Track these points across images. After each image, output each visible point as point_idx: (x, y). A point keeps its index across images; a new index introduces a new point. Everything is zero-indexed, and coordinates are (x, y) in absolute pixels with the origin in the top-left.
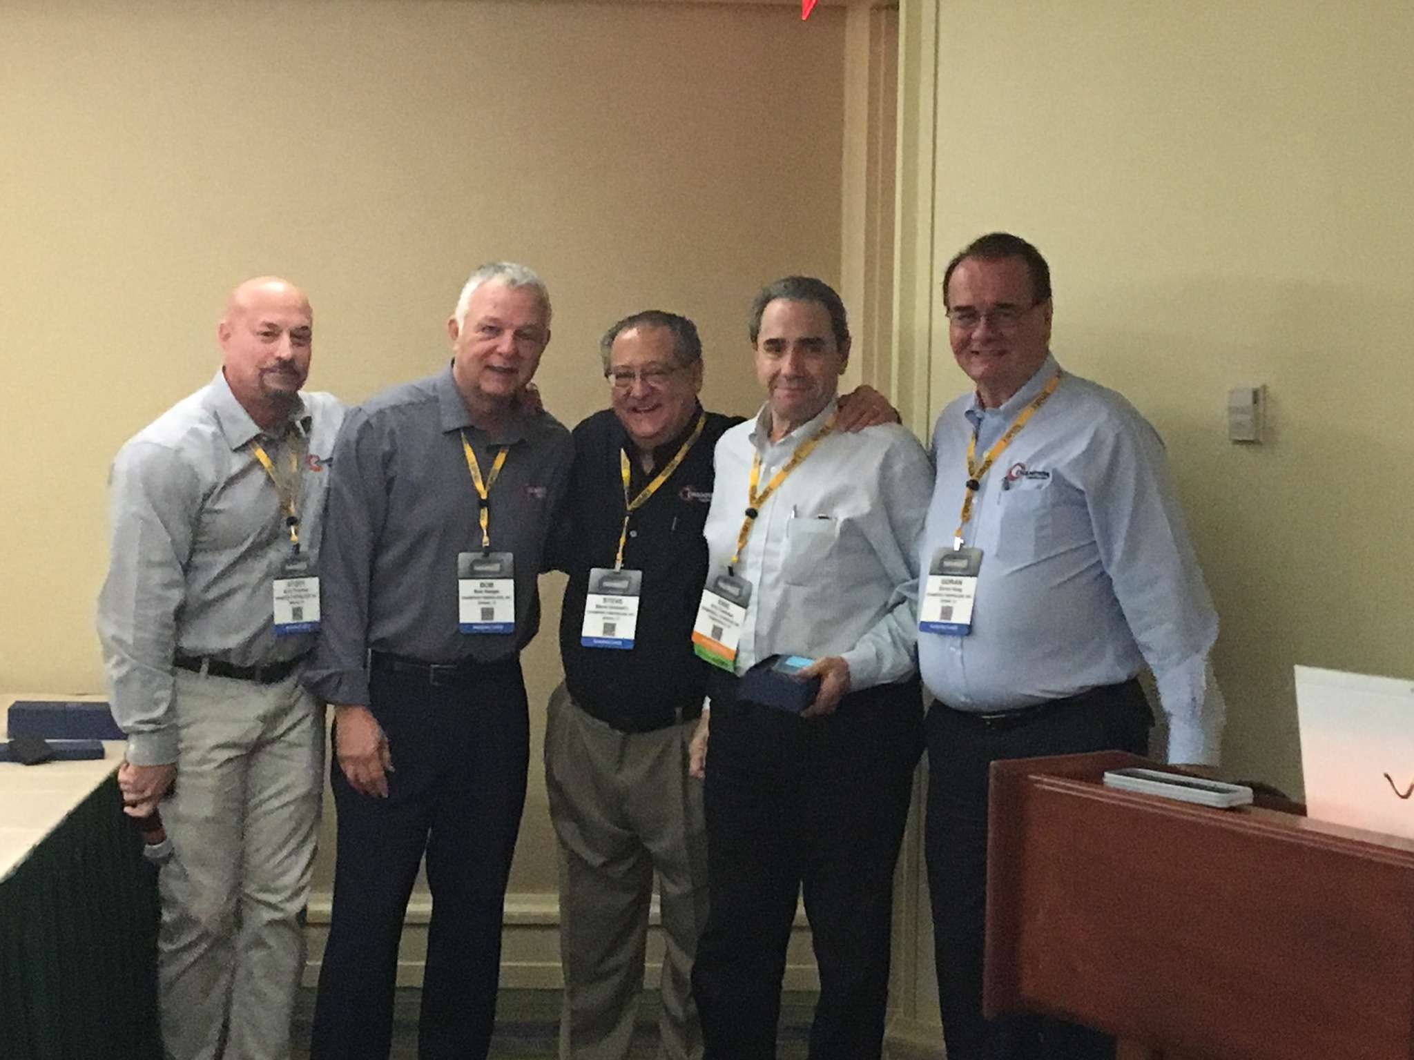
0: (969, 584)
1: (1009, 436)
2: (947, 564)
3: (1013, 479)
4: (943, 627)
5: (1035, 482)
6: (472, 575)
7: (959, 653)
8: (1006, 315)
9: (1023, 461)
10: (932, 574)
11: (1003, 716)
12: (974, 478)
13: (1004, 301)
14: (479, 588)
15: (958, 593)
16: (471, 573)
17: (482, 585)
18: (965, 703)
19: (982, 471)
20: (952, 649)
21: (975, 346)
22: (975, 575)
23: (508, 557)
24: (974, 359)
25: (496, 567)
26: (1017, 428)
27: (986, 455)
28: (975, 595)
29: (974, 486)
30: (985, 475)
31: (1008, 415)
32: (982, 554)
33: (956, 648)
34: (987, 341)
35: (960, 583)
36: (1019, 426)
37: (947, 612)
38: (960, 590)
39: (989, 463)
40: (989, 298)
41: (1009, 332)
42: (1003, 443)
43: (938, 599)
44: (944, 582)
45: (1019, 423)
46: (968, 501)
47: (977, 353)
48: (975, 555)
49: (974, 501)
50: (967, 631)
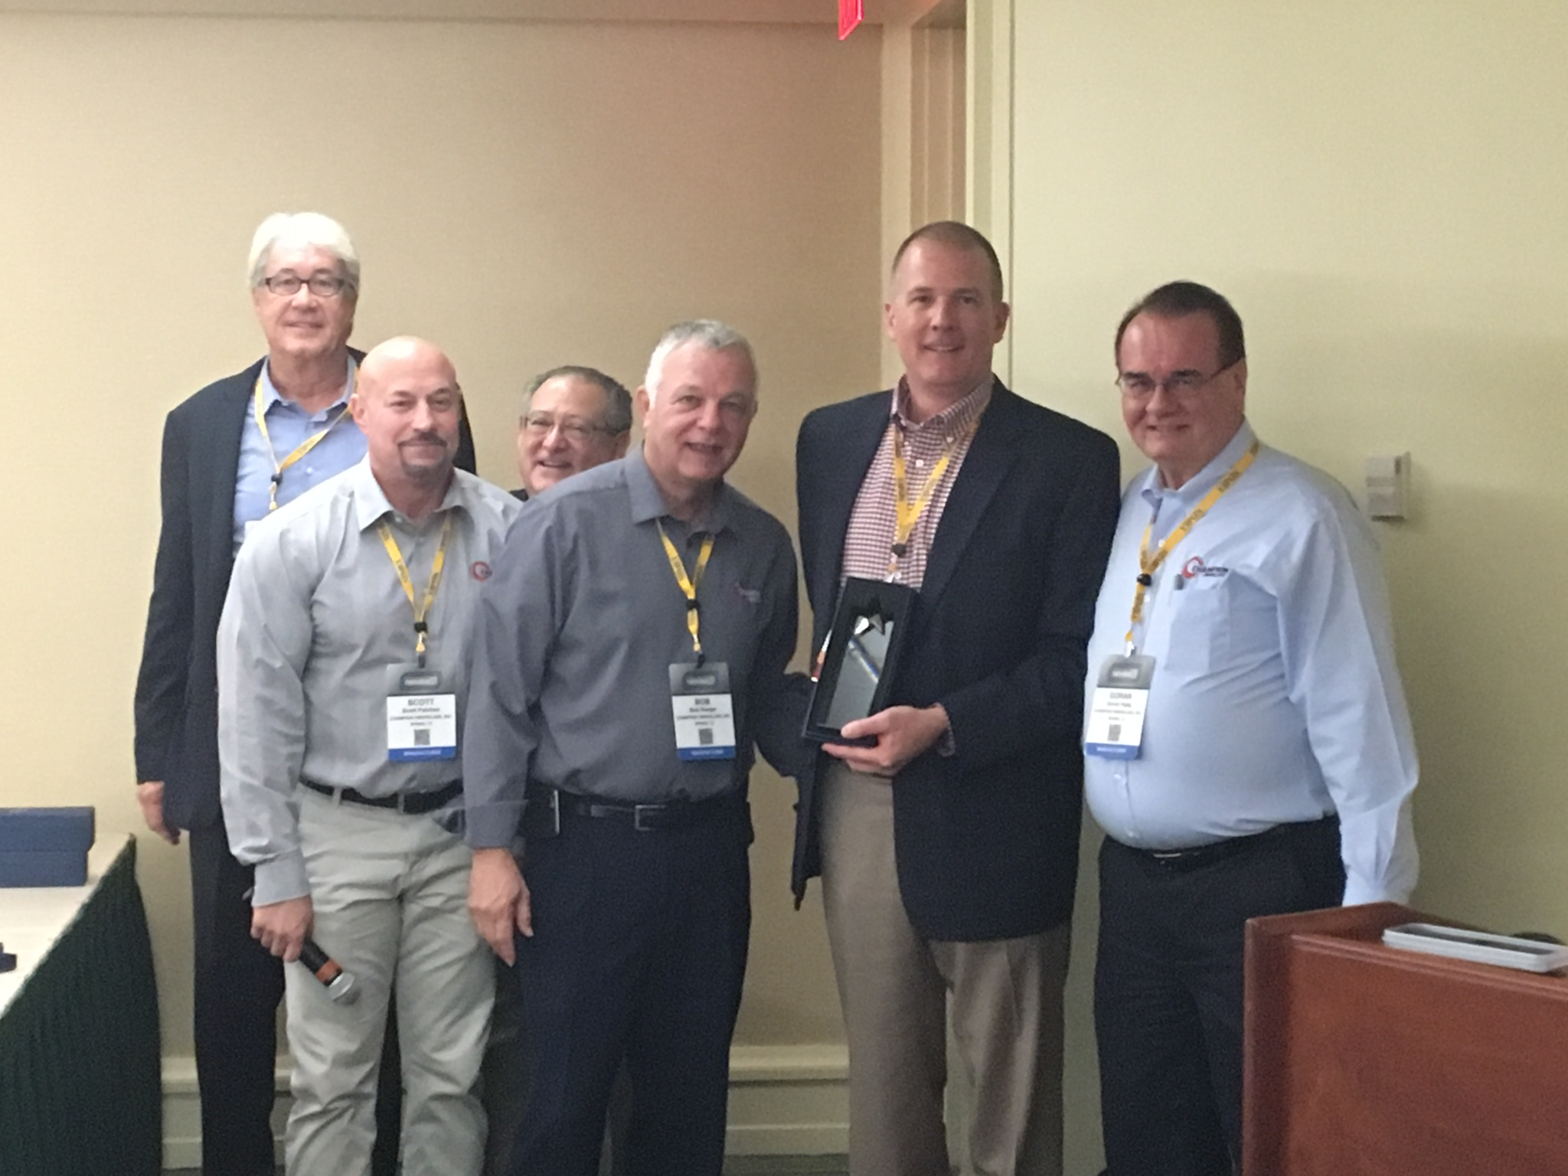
0: (1139, 697)
1: (1188, 523)
2: (1116, 674)
3: (1189, 576)
4: (1110, 750)
5: (1212, 580)
6: (686, 690)
7: (1124, 781)
8: (1186, 382)
9: (1201, 555)
10: (1100, 686)
11: (1178, 855)
12: (1146, 572)
13: (1186, 366)
14: (694, 706)
15: (1127, 709)
16: (685, 689)
17: (697, 702)
18: (1134, 839)
19: (1155, 564)
20: (1118, 776)
21: (1151, 420)
22: (1146, 686)
23: (722, 668)
24: (1151, 434)
25: (709, 681)
26: (1199, 514)
27: (1161, 544)
28: (1146, 710)
29: (1146, 581)
30: (1158, 569)
31: (1189, 498)
32: (1154, 662)
33: (1121, 774)
34: (1162, 415)
35: (1129, 696)
36: (1199, 511)
37: (1115, 731)
38: (1129, 705)
39: (1164, 554)
40: (1165, 364)
41: (1189, 404)
42: (1182, 532)
43: (1107, 715)
44: (1112, 696)
45: (1202, 508)
46: (1140, 599)
47: (1153, 428)
48: (1145, 664)
49: (1147, 599)
50: (1138, 754)
